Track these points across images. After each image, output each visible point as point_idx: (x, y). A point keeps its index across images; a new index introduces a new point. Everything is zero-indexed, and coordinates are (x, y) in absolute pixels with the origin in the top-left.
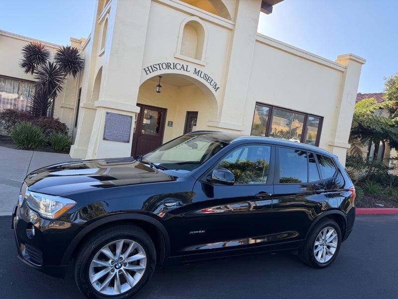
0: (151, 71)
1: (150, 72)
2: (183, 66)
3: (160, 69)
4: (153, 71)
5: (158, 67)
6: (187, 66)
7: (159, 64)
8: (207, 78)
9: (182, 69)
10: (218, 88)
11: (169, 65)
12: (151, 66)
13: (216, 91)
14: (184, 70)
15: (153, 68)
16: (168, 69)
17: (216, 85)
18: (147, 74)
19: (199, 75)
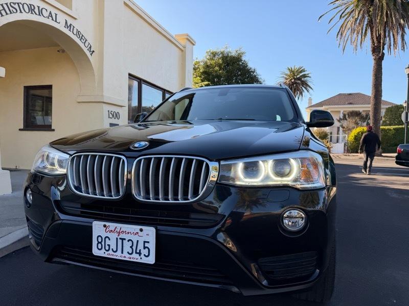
0: (8, 12)
1: (7, 14)
2: (50, 13)
3: (21, 12)
4: (11, 13)
5: (16, 6)
6: (56, 15)
7: (18, 3)
8: (81, 36)
9: (50, 18)
10: (93, 51)
11: (33, 8)
12: (7, 4)
13: (91, 54)
14: (53, 20)
15: (11, 9)
16: (32, 13)
17: (90, 47)
18: (2, 15)
19: (72, 30)
